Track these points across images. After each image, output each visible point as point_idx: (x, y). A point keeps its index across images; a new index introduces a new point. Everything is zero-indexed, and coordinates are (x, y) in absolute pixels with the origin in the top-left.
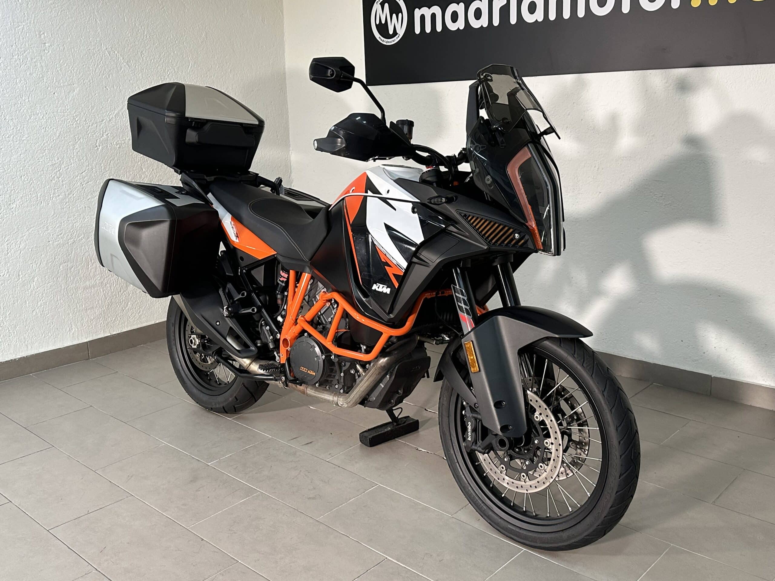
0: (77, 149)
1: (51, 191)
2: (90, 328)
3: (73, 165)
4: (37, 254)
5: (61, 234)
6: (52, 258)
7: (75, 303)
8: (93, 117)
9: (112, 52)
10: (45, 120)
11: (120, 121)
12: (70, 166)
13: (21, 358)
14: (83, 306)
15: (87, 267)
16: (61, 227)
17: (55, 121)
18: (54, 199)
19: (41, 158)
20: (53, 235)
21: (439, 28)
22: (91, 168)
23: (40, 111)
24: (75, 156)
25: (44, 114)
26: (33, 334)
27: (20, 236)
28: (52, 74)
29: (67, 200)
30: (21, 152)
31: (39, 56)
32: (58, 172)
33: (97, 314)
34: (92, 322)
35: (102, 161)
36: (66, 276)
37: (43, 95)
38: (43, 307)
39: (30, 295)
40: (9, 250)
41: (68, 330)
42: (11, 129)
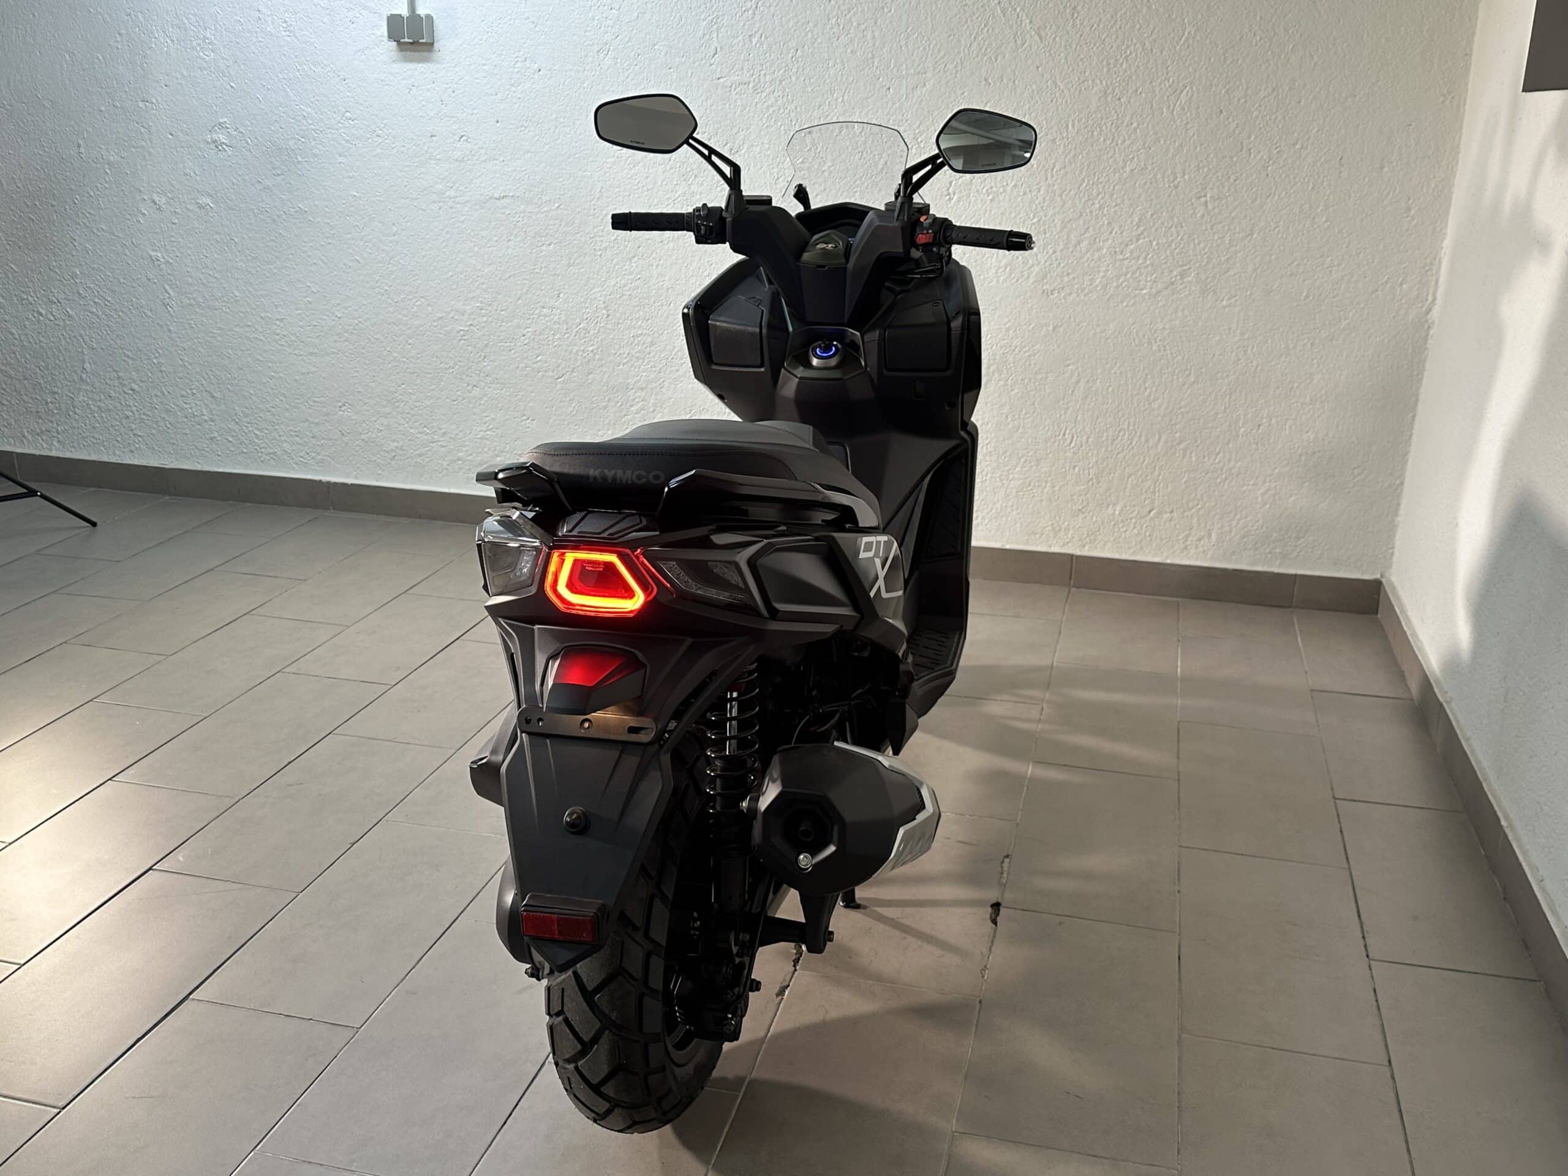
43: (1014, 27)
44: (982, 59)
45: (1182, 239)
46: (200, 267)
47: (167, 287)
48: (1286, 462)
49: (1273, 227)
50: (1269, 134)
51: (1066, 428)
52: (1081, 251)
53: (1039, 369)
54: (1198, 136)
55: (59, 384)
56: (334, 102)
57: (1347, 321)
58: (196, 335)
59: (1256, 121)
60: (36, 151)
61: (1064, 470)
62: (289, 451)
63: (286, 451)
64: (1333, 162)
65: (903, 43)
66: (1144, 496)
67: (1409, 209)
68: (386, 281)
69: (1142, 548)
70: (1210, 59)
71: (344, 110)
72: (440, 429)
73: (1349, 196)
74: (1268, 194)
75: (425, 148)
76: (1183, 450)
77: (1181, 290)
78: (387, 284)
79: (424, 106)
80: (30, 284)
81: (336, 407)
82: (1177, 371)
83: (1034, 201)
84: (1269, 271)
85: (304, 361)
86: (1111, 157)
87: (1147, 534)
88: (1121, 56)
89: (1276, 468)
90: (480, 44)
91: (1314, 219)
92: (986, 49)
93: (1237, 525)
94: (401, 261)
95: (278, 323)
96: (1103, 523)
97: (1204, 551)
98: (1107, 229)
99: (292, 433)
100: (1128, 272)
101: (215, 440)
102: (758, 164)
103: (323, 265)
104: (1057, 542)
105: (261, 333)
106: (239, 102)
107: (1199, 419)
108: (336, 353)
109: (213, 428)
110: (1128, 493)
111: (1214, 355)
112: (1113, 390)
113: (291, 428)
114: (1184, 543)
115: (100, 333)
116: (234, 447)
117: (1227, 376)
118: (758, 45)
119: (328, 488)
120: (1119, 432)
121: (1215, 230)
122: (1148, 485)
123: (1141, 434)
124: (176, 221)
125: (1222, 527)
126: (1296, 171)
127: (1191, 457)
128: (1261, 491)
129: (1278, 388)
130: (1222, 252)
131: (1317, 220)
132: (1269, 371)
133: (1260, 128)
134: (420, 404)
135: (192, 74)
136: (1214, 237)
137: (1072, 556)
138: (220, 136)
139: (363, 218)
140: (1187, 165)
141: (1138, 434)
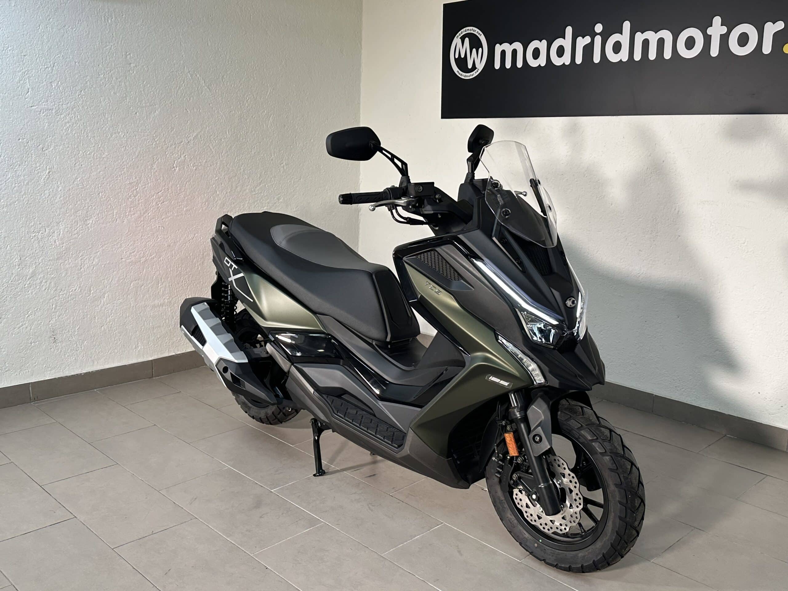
0: (154, 169)
1: (127, 209)
2: (156, 346)
3: (150, 184)
4: (110, 270)
5: (134, 252)
6: (124, 275)
7: (143, 321)
8: (172, 138)
9: (194, 75)
10: (126, 139)
11: (198, 144)
12: (147, 185)
13: (86, 373)
14: (151, 324)
15: (157, 286)
16: (135, 245)
17: (135, 141)
18: (129, 217)
19: (120, 176)
20: (126, 253)
21: (520, 64)
22: (167, 188)
23: (122, 130)
24: (153, 176)
25: (125, 133)
26: (100, 350)
27: (93, 253)
28: (136, 93)
29: (142, 219)
30: (100, 169)
31: (124, 76)
32: (135, 191)
33: (163, 332)
34: (158, 340)
35: (179, 181)
36: (136, 294)
37: (125, 113)
38: (111, 323)
39: (100, 311)
40: (83, 265)
41: (134, 346)
42: (93, 145)
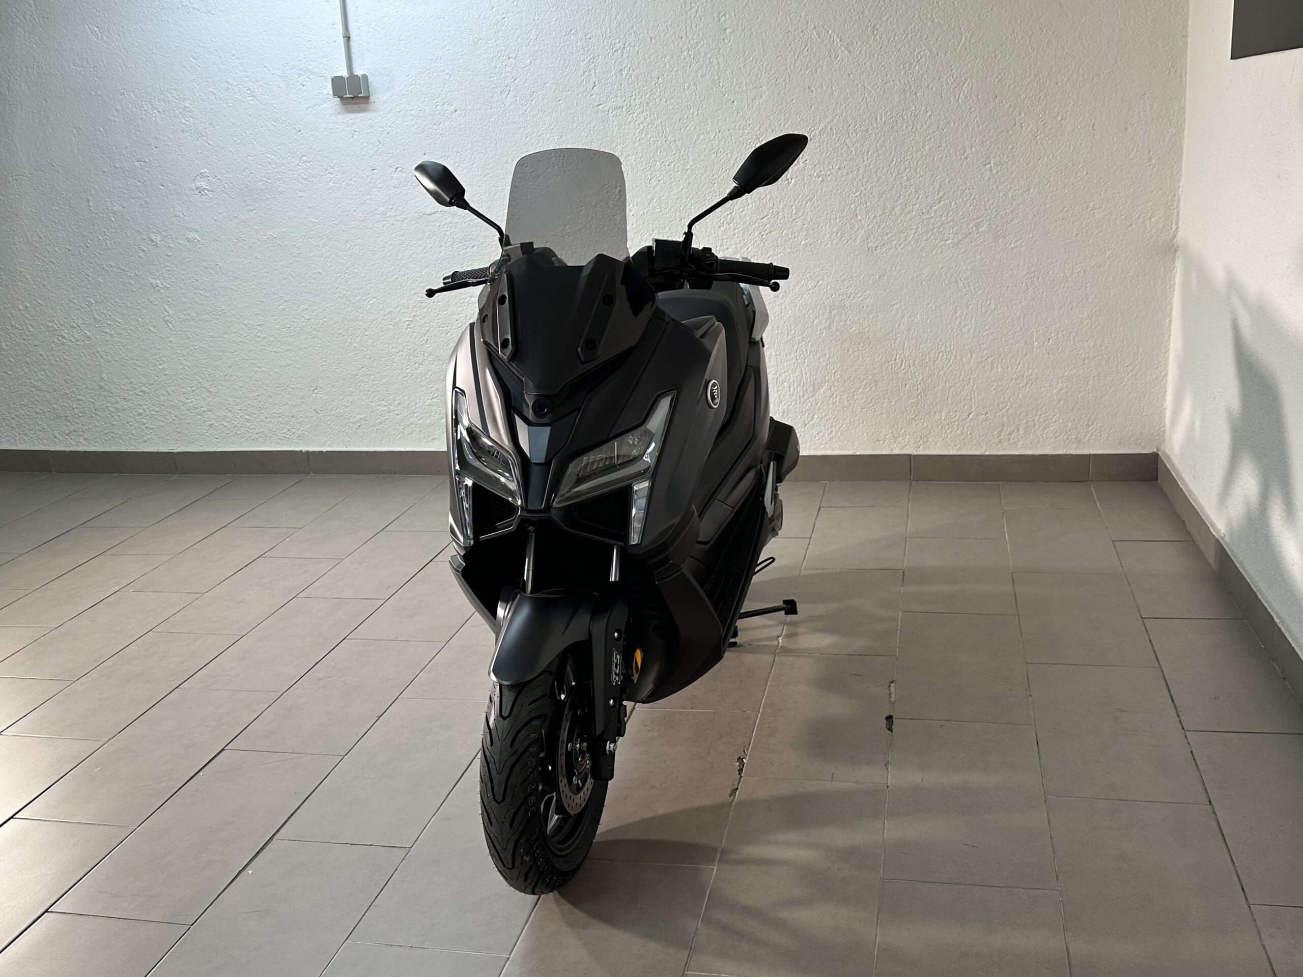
43: (828, 45)
44: (805, 72)
45: (974, 198)
46: (192, 289)
47: (166, 307)
48: (1073, 365)
49: (1045, 183)
50: (1035, 111)
51: (896, 355)
52: (895, 215)
53: (871, 310)
54: (979, 117)
55: (82, 392)
56: (293, 149)
57: (1110, 251)
58: (192, 343)
59: (1024, 102)
60: (54, 208)
61: (897, 388)
62: (274, 430)
63: (272, 430)
64: (1087, 128)
65: (741, 65)
66: (963, 403)
67: (1150, 159)
68: (344, 287)
69: (965, 444)
70: (984, 57)
71: (301, 155)
72: (395, 401)
73: (1103, 153)
74: (1038, 158)
75: (369, 180)
76: (991, 363)
77: (978, 237)
78: (345, 290)
79: (365, 146)
80: (54, 314)
81: (310, 390)
82: (980, 301)
83: (856, 179)
84: (1045, 217)
85: (282, 356)
86: (913, 140)
87: (969, 433)
88: (914, 61)
89: (1065, 372)
90: (406, 94)
91: (1077, 173)
92: (808, 64)
93: (1040, 419)
94: (355, 270)
95: (259, 328)
96: (932, 427)
97: (1015, 443)
98: (915, 196)
99: (275, 415)
100: (934, 228)
101: (213, 426)
102: (635, 170)
103: (292, 279)
104: (897, 446)
105: (245, 337)
106: (216, 155)
107: (1001, 338)
108: (305, 348)
109: (211, 416)
110: (949, 402)
111: (1008, 287)
112: (930, 321)
113: (274, 411)
114: (998, 437)
115: (114, 349)
116: (229, 430)
117: (1020, 302)
118: (627, 77)
119: (308, 456)
120: (939, 354)
121: (1000, 189)
122: (966, 393)
123: (956, 354)
124: (171, 254)
125: (1028, 422)
126: (1059, 137)
127: (998, 369)
128: (1055, 391)
129: (1061, 308)
130: (1007, 206)
131: (1079, 174)
132: (1052, 295)
133: (1028, 107)
134: (377, 382)
135: (176, 136)
136: (999, 195)
137: (910, 456)
138: (202, 183)
139: (323, 239)
140: (973, 140)
141: (954, 354)
